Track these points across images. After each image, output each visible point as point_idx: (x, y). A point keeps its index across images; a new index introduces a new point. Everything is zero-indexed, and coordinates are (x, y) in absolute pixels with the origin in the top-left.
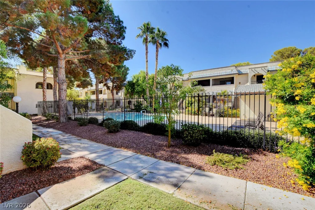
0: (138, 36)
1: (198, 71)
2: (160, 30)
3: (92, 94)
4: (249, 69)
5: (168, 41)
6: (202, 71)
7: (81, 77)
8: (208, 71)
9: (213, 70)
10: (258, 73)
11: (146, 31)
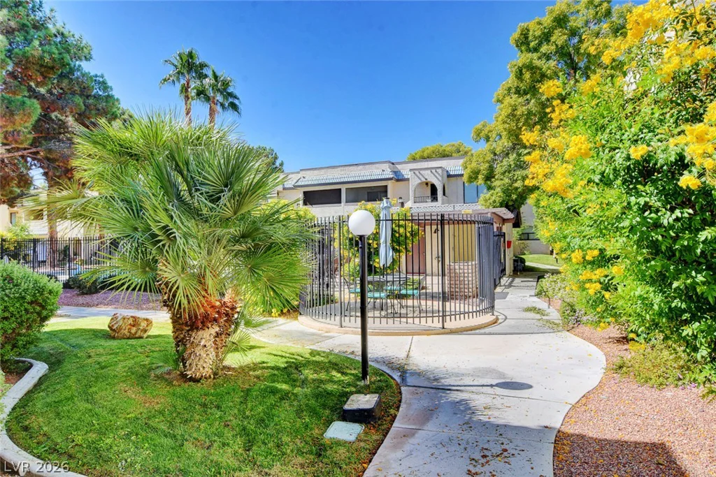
0: (165, 80)
1: (316, 169)
2: (219, 74)
3: (34, 219)
4: (411, 170)
5: (238, 99)
6: (325, 170)
7: (13, 187)
8: (336, 170)
9: (347, 168)
10: (426, 179)
11: (185, 72)
